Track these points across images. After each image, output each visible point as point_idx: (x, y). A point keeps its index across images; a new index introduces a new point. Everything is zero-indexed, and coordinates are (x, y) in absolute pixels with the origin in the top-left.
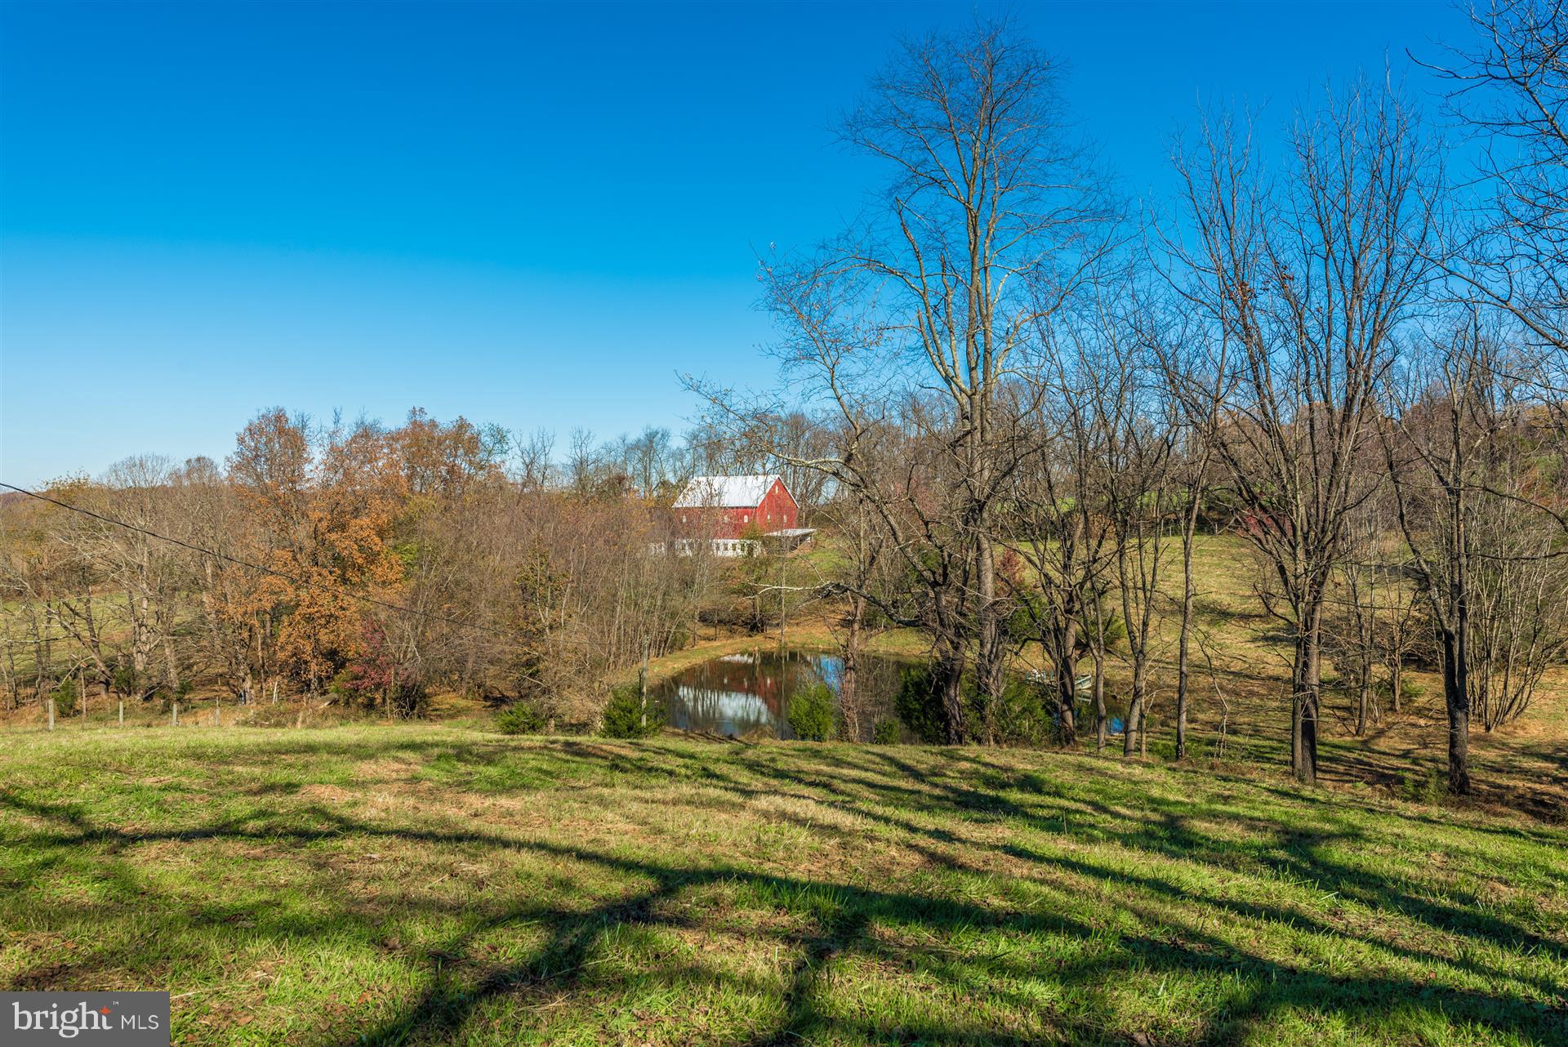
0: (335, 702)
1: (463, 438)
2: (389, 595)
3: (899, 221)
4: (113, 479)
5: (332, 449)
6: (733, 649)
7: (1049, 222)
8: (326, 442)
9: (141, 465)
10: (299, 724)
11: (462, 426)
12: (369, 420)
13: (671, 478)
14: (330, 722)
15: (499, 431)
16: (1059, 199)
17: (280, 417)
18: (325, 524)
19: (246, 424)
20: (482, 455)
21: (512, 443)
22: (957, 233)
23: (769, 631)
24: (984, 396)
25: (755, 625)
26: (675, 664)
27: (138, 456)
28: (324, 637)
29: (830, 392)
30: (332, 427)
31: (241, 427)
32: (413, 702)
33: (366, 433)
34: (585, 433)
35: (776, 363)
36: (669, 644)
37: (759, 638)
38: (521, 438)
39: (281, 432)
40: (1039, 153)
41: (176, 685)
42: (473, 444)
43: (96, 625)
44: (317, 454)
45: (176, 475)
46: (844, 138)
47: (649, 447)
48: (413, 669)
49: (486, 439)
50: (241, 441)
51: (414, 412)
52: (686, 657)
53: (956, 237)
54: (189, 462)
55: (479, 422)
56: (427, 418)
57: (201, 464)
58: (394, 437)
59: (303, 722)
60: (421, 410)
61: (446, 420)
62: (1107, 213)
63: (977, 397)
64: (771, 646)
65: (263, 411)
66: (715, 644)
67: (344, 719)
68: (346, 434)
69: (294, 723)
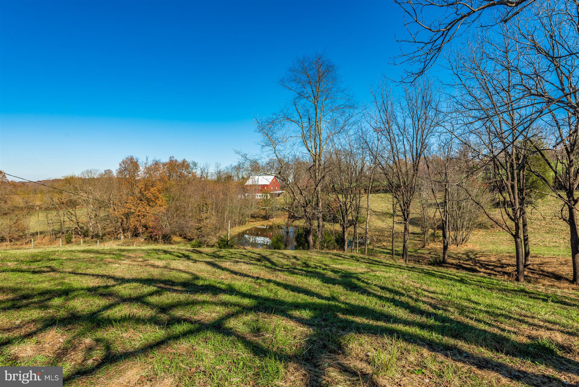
0: (146, 239)
1: (184, 165)
2: (162, 209)
3: (295, 108)
4: (82, 176)
5: (145, 168)
6: (259, 224)
7: (337, 108)
8: (144, 166)
9: (91, 172)
10: (134, 246)
11: (184, 161)
12: (157, 159)
13: (245, 177)
14: (144, 245)
15: (195, 163)
16: (340, 102)
17: (132, 159)
18: (143, 189)
19: (122, 160)
20: (190, 170)
21: (198, 167)
22: (312, 111)
23: (270, 220)
24: (319, 156)
25: (266, 218)
26: (242, 229)
27: (89, 169)
28: (143, 221)
29: (274, 155)
30: (146, 162)
31: (121, 161)
32: (167, 239)
33: (157, 163)
34: (219, 164)
35: (260, 147)
36: (241, 223)
37: (267, 221)
38: (201, 164)
39: (132, 162)
40: (334, 90)
41: (101, 235)
42: (188, 166)
43: (78, 217)
44: (142, 169)
45: (101, 175)
46: (280, 85)
47: (238, 168)
48: (167, 230)
49: (191, 165)
50: (120, 165)
51: (171, 157)
52: (246, 227)
53: (312, 112)
54: (105, 171)
55: (189, 160)
56: (175, 159)
57: (109, 172)
58: (164, 165)
59: (136, 245)
60: (173, 157)
61: (180, 160)
62: (352, 107)
63: (317, 156)
64: (270, 223)
65: (127, 157)
66: (255, 223)
67: (148, 243)
68: (150, 163)
69: (133, 245)
